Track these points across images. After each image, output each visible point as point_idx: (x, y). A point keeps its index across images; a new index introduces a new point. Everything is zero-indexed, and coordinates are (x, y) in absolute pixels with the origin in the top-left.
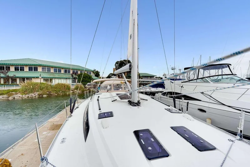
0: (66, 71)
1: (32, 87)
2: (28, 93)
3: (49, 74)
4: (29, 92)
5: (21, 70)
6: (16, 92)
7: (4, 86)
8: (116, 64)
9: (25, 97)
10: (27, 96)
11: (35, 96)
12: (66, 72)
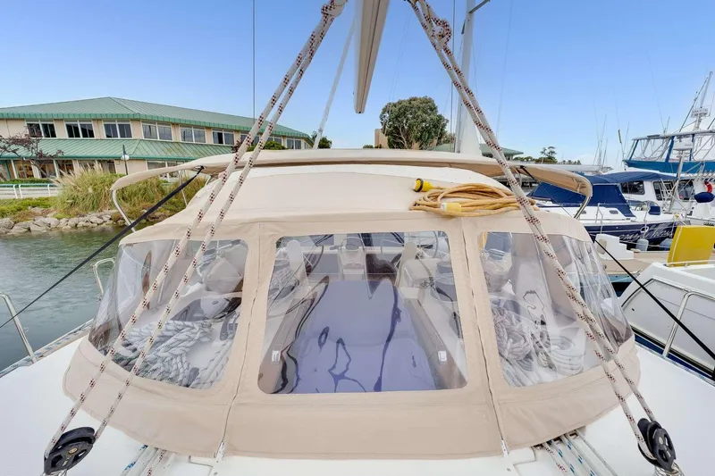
0: (220, 136)
1: (90, 190)
2: (83, 213)
3: (167, 146)
4: (86, 208)
5: (85, 136)
6: (46, 206)
7: (17, 187)
8: (383, 113)
9: (66, 224)
10: (73, 221)
11: (100, 221)
12: (221, 142)
